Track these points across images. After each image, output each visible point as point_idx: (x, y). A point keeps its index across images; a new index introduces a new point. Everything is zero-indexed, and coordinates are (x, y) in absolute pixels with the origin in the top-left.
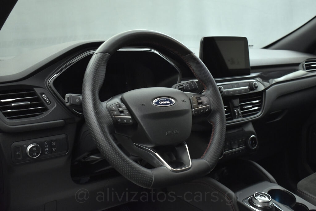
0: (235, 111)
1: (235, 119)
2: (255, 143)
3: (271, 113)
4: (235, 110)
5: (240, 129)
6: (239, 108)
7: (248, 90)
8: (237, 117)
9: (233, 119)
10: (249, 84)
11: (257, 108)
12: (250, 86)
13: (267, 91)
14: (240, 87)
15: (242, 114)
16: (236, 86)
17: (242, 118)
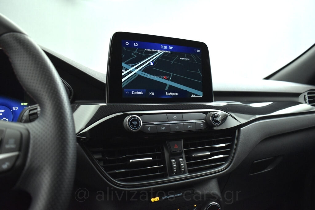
0: (173, 161)
4: (174, 159)
6: (183, 155)
7: (202, 126)
8: (176, 173)
9: (168, 177)
10: (205, 115)
11: (221, 156)
12: (206, 119)
13: (242, 129)
14: (184, 120)
15: (188, 167)
16: (175, 117)
17: (188, 174)
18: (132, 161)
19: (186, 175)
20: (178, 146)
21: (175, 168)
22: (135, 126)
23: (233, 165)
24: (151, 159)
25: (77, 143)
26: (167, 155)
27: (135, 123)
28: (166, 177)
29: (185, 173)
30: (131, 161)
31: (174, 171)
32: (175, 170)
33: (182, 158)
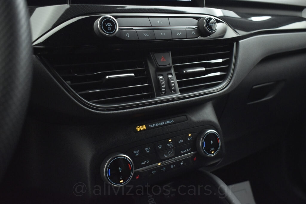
0: (161, 77)
1: (159, 95)
2: (216, 146)
3: (254, 87)
4: (162, 75)
5: (183, 118)
6: (172, 71)
7: (194, 33)
8: (165, 92)
9: (156, 97)
10: (196, 21)
11: (218, 74)
12: (198, 26)
13: (241, 42)
14: (171, 25)
15: (179, 86)
16: (160, 22)
17: (180, 93)
18: (109, 77)
19: (178, 95)
20: (166, 59)
21: (164, 86)
22: (109, 29)
23: (232, 84)
24: (133, 74)
25: (34, 56)
26: (152, 70)
27: (109, 25)
28: (153, 97)
29: (175, 92)
30: (107, 77)
31: (163, 90)
32: (164, 88)
33: (171, 74)
